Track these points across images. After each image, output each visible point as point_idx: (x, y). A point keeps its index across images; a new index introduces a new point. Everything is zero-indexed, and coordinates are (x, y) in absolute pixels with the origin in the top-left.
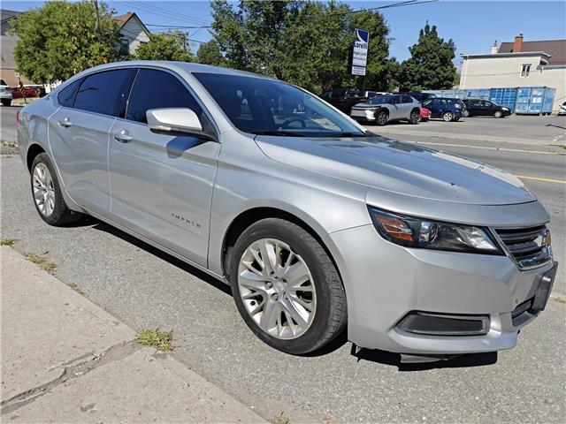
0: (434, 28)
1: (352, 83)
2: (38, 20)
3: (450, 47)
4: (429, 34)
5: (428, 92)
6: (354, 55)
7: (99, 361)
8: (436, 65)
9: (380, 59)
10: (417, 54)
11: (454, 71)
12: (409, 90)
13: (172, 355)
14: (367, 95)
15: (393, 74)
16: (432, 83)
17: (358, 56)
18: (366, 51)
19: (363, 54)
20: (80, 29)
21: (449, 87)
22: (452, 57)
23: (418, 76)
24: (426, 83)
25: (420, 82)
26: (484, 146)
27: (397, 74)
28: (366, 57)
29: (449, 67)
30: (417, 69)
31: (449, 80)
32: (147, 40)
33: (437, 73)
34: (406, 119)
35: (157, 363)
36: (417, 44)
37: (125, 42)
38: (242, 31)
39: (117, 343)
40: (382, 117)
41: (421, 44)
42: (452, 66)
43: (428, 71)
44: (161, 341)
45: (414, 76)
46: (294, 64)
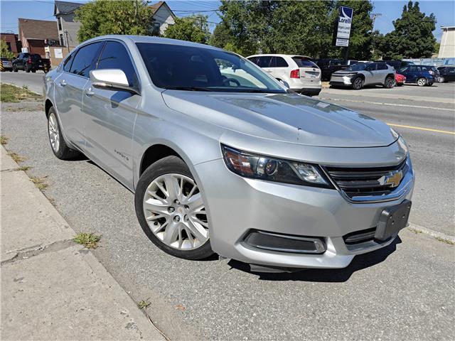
0: (417, 3)
1: (338, 53)
2: (94, 9)
3: (431, 21)
4: (412, 9)
5: (408, 60)
6: (339, 29)
7: (42, 250)
8: (417, 36)
9: (363, 32)
10: (399, 27)
11: (433, 42)
12: (391, 58)
13: (93, 252)
14: (349, 64)
15: (377, 44)
16: (413, 53)
17: (342, 30)
18: (349, 25)
19: (347, 28)
20: (124, 16)
21: (428, 56)
22: (433, 29)
23: (400, 46)
24: (407, 52)
25: (402, 52)
26: (446, 108)
27: (381, 45)
28: (349, 31)
29: (429, 38)
30: (399, 40)
31: (429, 49)
32: (173, 23)
33: (417, 44)
34: (381, 84)
35: (79, 256)
36: (401, 18)
37: (157, 25)
38: (242, 12)
39: (60, 240)
40: (358, 83)
41: (404, 18)
42: (432, 37)
43: (409, 42)
44: (90, 242)
45: (395, 47)
46: (284, 38)
